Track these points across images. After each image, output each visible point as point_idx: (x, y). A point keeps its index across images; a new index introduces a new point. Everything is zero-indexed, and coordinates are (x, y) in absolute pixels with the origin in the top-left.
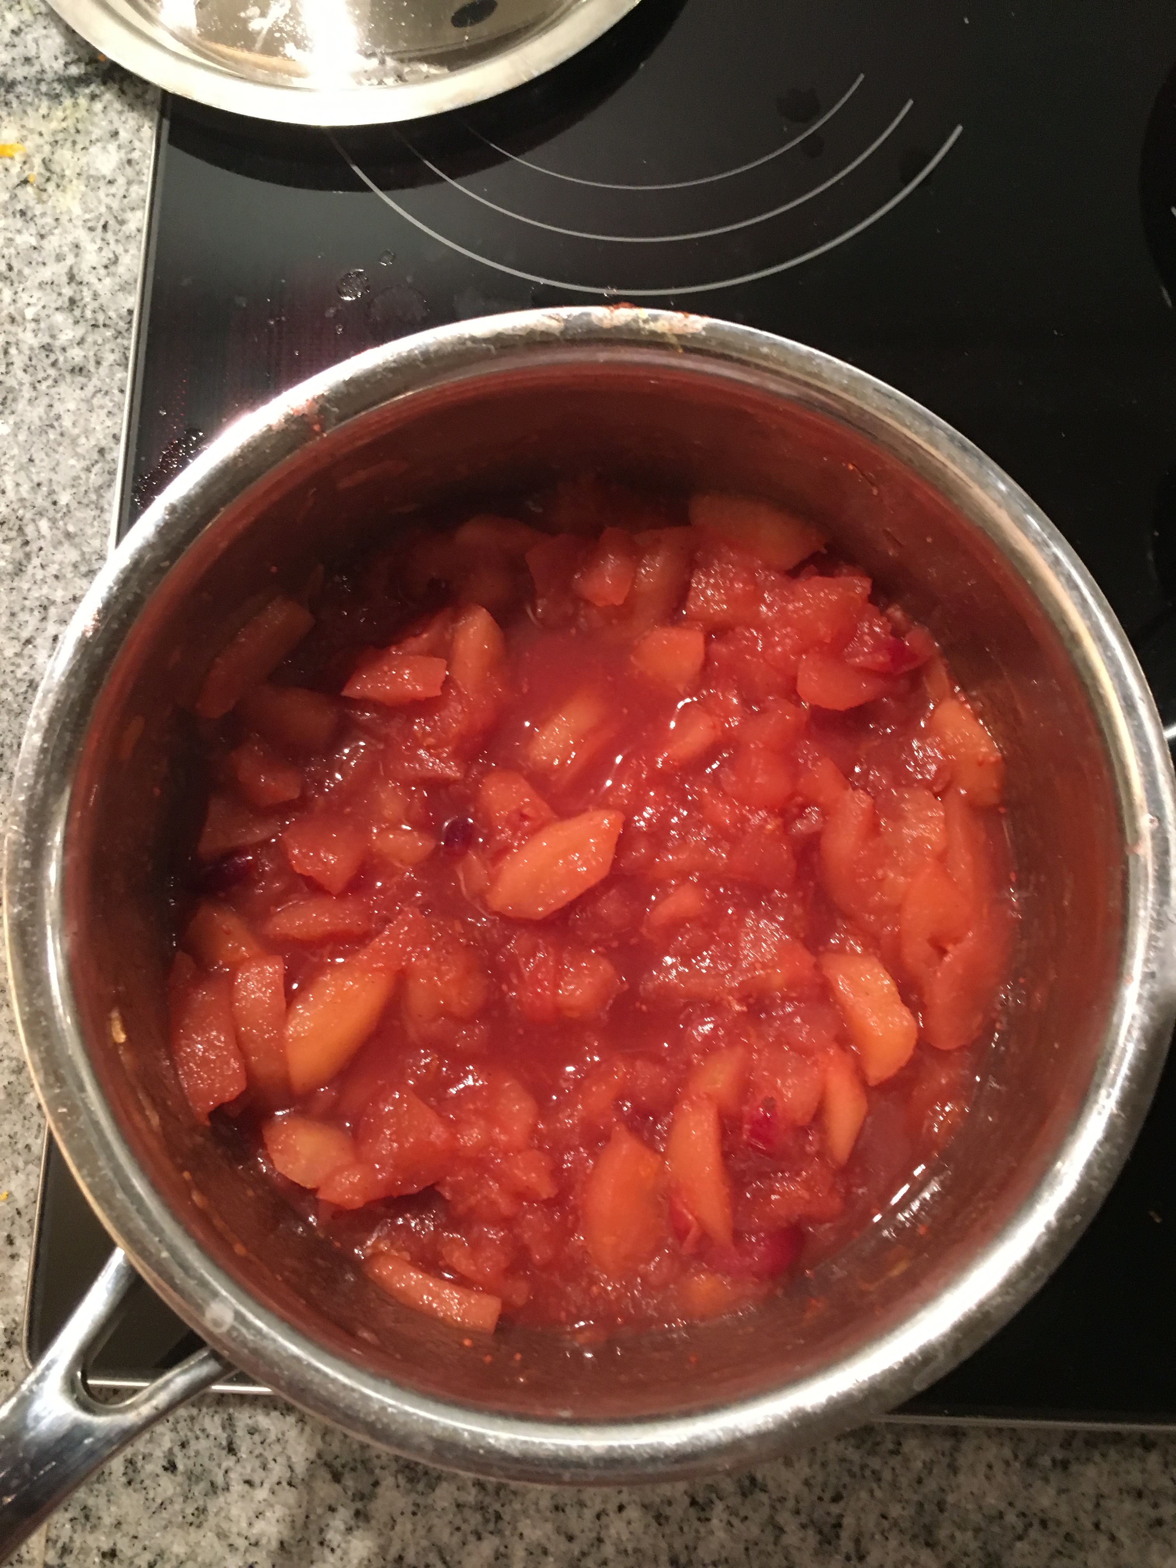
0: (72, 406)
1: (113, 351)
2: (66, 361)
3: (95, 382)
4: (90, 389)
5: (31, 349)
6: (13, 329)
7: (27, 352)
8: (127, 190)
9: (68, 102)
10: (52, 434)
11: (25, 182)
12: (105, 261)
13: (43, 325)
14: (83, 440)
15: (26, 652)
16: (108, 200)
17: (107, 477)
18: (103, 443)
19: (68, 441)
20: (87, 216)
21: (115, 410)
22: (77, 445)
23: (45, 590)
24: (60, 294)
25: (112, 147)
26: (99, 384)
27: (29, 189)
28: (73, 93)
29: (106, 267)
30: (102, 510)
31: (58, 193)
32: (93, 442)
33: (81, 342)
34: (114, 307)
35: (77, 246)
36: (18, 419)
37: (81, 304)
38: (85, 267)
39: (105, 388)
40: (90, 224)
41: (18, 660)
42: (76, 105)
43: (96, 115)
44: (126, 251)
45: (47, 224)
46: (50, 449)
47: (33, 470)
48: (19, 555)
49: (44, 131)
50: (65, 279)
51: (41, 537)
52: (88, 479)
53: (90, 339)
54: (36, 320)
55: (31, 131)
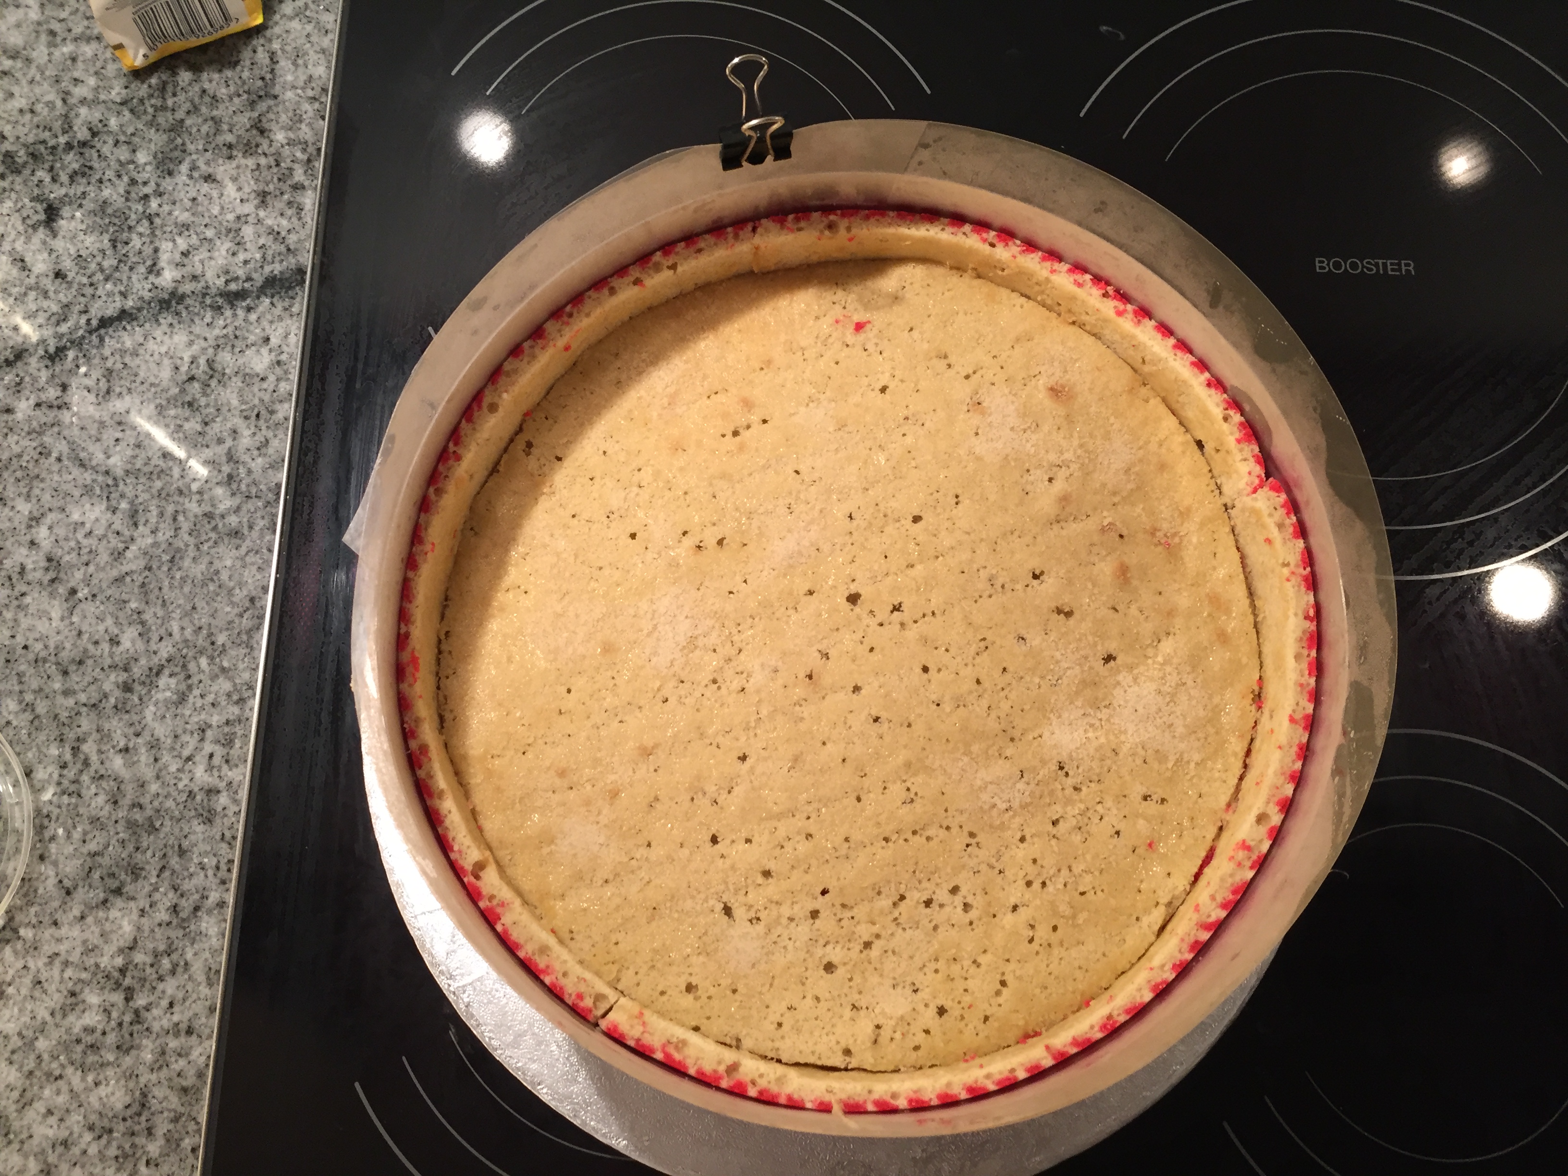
0: (229, 563)
1: (263, 518)
2: (224, 525)
3: (247, 544)
4: (243, 550)
5: (196, 516)
6: (181, 500)
7: (193, 519)
8: (276, 386)
9: (228, 313)
10: (212, 587)
11: (192, 378)
12: (258, 444)
13: (206, 497)
14: (237, 591)
15: (187, 768)
16: (262, 394)
17: (257, 621)
18: (254, 593)
19: (225, 592)
20: (244, 407)
21: (264, 566)
22: (233, 595)
23: (203, 716)
24: (220, 471)
25: (264, 351)
26: (251, 544)
27: (196, 385)
28: (232, 306)
29: (258, 449)
30: (252, 648)
31: (220, 388)
32: (245, 592)
33: (237, 510)
34: (265, 481)
35: (235, 432)
36: (184, 574)
37: (237, 479)
38: (241, 448)
39: (256, 548)
40: (245, 414)
41: (181, 775)
42: (235, 315)
43: (251, 324)
44: (275, 436)
45: (210, 413)
46: (211, 599)
47: (196, 617)
48: (183, 687)
49: (208, 335)
50: (224, 459)
51: (200, 671)
52: (241, 623)
53: (244, 508)
54: (200, 492)
55: (198, 336)
